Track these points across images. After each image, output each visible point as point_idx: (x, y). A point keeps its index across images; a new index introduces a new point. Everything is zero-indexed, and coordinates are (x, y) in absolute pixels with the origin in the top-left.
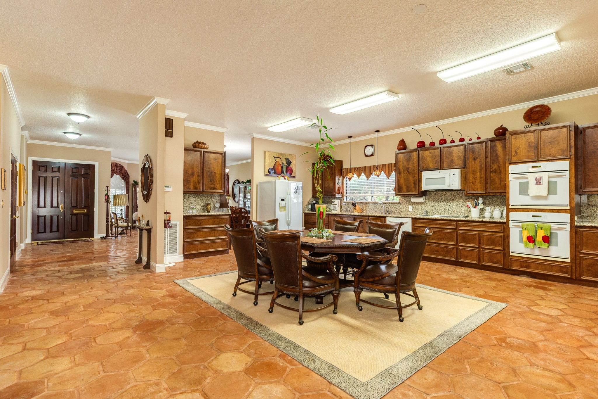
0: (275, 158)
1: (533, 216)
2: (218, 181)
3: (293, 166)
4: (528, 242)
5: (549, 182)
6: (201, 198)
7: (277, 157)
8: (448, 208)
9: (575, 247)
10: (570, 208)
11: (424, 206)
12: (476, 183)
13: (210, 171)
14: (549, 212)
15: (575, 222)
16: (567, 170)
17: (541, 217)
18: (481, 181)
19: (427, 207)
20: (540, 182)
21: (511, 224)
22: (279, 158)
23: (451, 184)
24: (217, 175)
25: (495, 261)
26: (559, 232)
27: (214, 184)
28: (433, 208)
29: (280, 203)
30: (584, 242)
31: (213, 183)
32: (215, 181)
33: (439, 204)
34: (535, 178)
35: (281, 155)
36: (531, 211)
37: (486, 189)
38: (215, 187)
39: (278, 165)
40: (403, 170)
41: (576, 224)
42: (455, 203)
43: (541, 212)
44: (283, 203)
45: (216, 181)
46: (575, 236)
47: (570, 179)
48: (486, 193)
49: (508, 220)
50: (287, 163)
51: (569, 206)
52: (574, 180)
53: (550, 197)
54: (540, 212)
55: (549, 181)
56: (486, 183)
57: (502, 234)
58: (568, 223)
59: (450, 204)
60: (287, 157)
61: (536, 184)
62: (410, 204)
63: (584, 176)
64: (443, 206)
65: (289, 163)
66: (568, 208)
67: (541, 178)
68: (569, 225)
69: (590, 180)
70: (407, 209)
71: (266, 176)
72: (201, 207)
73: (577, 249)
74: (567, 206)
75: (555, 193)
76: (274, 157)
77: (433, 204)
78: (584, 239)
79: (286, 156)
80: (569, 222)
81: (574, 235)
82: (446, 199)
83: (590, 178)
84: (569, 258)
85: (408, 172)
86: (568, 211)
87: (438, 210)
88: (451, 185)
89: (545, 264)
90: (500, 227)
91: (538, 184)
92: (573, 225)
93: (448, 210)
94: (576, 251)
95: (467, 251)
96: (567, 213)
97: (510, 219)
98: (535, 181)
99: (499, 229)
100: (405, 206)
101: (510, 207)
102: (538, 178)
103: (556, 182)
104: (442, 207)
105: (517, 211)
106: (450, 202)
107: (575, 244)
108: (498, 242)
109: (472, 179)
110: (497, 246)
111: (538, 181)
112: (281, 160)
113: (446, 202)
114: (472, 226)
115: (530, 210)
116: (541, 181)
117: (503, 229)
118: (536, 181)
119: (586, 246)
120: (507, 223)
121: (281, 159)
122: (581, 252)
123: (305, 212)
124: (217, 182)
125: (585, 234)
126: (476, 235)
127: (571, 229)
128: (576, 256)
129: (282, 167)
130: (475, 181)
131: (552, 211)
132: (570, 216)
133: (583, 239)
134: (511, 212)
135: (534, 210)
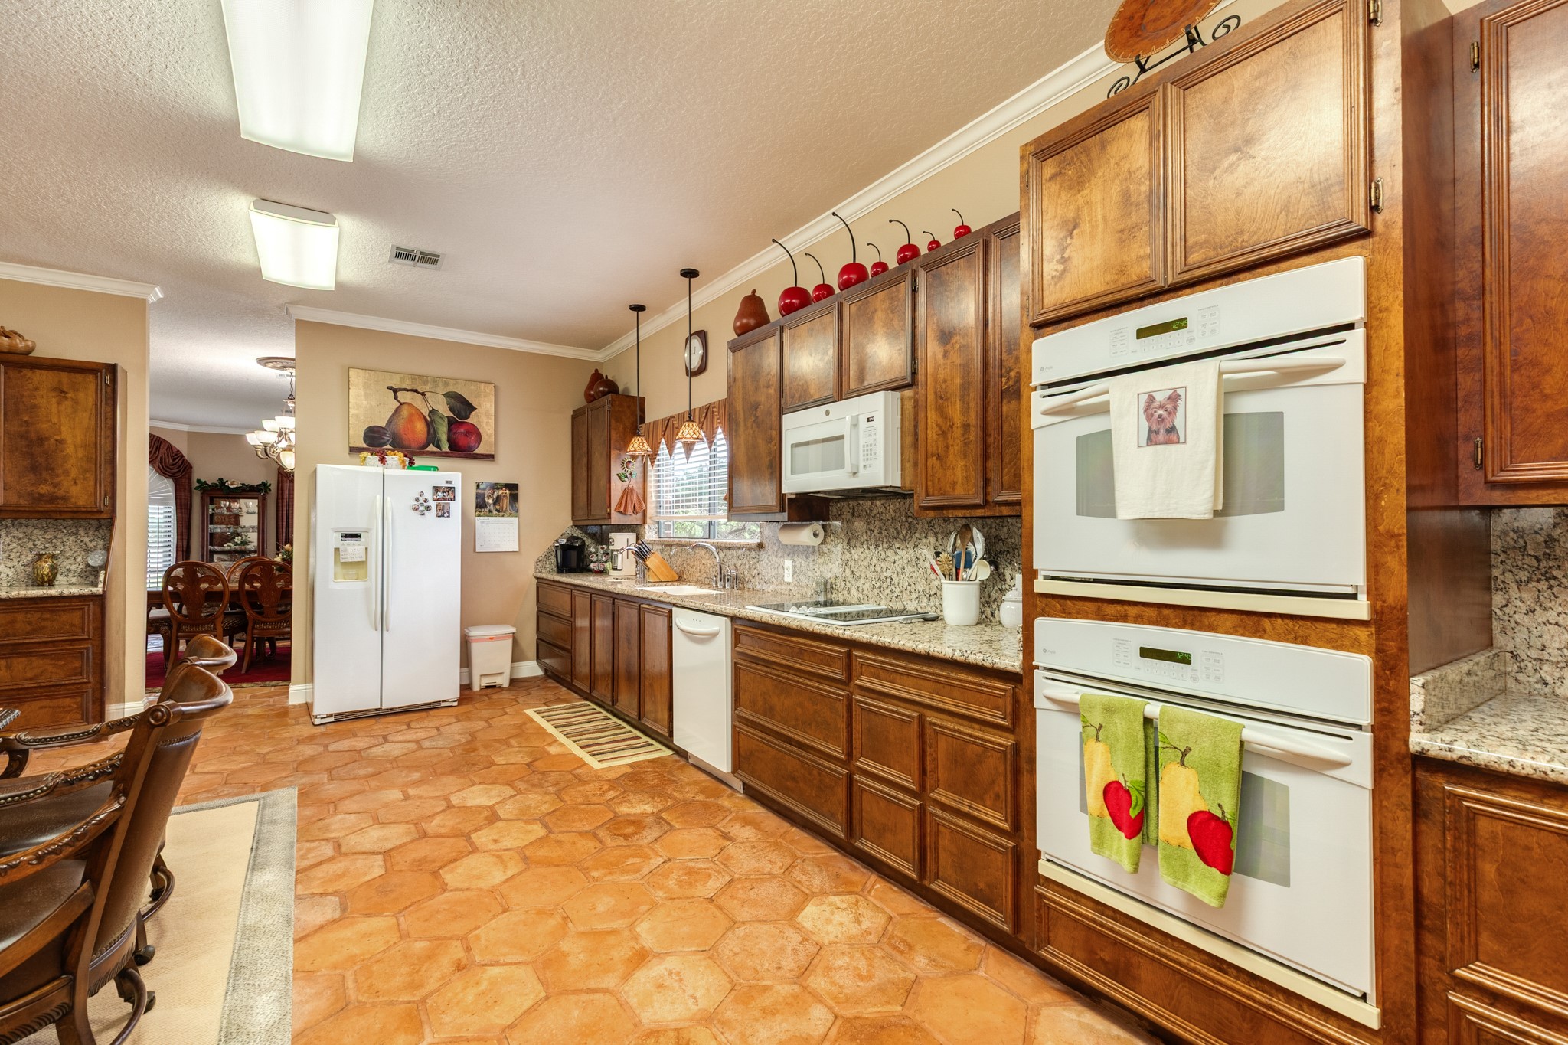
0: (395, 391)
1: (1146, 653)
2: (74, 473)
3: (482, 418)
4: (1108, 818)
5: (1229, 424)
6: (21, 536)
7: (405, 390)
8: (889, 573)
9: (1410, 918)
10: (1374, 610)
11: (821, 561)
12: (951, 456)
13: (33, 436)
14: (1234, 631)
15: (1414, 727)
16: (1350, 326)
17: (1185, 659)
18: (966, 444)
19: (831, 565)
20: (1172, 430)
21: (1045, 689)
22: (416, 391)
23: (862, 464)
24: (70, 450)
25: (982, 886)
26: (1299, 788)
27: (56, 480)
28: (848, 571)
29: (337, 550)
30: (1488, 895)
31: (48, 477)
32: (60, 471)
33: (863, 556)
34: (1144, 398)
35: (426, 383)
36: (1138, 619)
37: (986, 482)
38: (60, 493)
39: (411, 415)
40: (744, 411)
41: (1419, 740)
42: (911, 551)
43: (1192, 626)
44: (353, 550)
45: (67, 473)
46: (1416, 834)
47: (1375, 391)
48: (986, 504)
49: (1029, 666)
50: (451, 409)
51: (1363, 597)
52: (1401, 400)
53: (1244, 526)
54: (1183, 626)
55: (1226, 416)
56: (986, 456)
57: (1007, 741)
58: (1359, 727)
59: (897, 557)
60: (451, 389)
61: (1152, 439)
62: (788, 552)
63: (1502, 374)
64: (874, 561)
65: (462, 407)
66: (1360, 609)
67: (1174, 398)
68: (1366, 739)
69: (1546, 397)
70: (780, 570)
71: (355, 455)
72: (19, 568)
73: (1429, 940)
74: (1354, 597)
75: (1272, 500)
76: (390, 388)
77: (848, 557)
78: (1488, 870)
79: (446, 384)
80: (1366, 718)
81: (1402, 827)
82: (884, 533)
83: (1550, 383)
84: (1372, 996)
85: (755, 421)
86: (1362, 633)
87: (862, 581)
88: (862, 471)
89: (1216, 991)
90: (1000, 697)
91: (1161, 437)
92: (1396, 747)
93: (889, 580)
94: (1419, 951)
95: (883, 804)
96: (1355, 646)
97: (1039, 660)
98: (1143, 417)
99: (997, 708)
100: (774, 558)
101: (1041, 586)
102: (1160, 397)
103: (1279, 416)
104: (872, 567)
105: (1069, 615)
106: (897, 545)
107: (1409, 895)
108: (993, 782)
109: (935, 437)
110: (989, 802)
111: (1161, 419)
112: (426, 400)
113: (885, 546)
114: (898, 678)
115: (1133, 611)
116: (1178, 422)
117: (1009, 709)
118: (1149, 418)
119: (1499, 935)
120: (1025, 681)
121: (423, 394)
122: (1461, 972)
123: (539, 575)
124: (73, 475)
125: (1494, 836)
126: (909, 723)
127: (1379, 772)
128: (1420, 989)
129: (429, 424)
130: (947, 447)
131: (1252, 623)
132: (1377, 676)
133: (1473, 869)
134: (1044, 614)
135: (1151, 613)
